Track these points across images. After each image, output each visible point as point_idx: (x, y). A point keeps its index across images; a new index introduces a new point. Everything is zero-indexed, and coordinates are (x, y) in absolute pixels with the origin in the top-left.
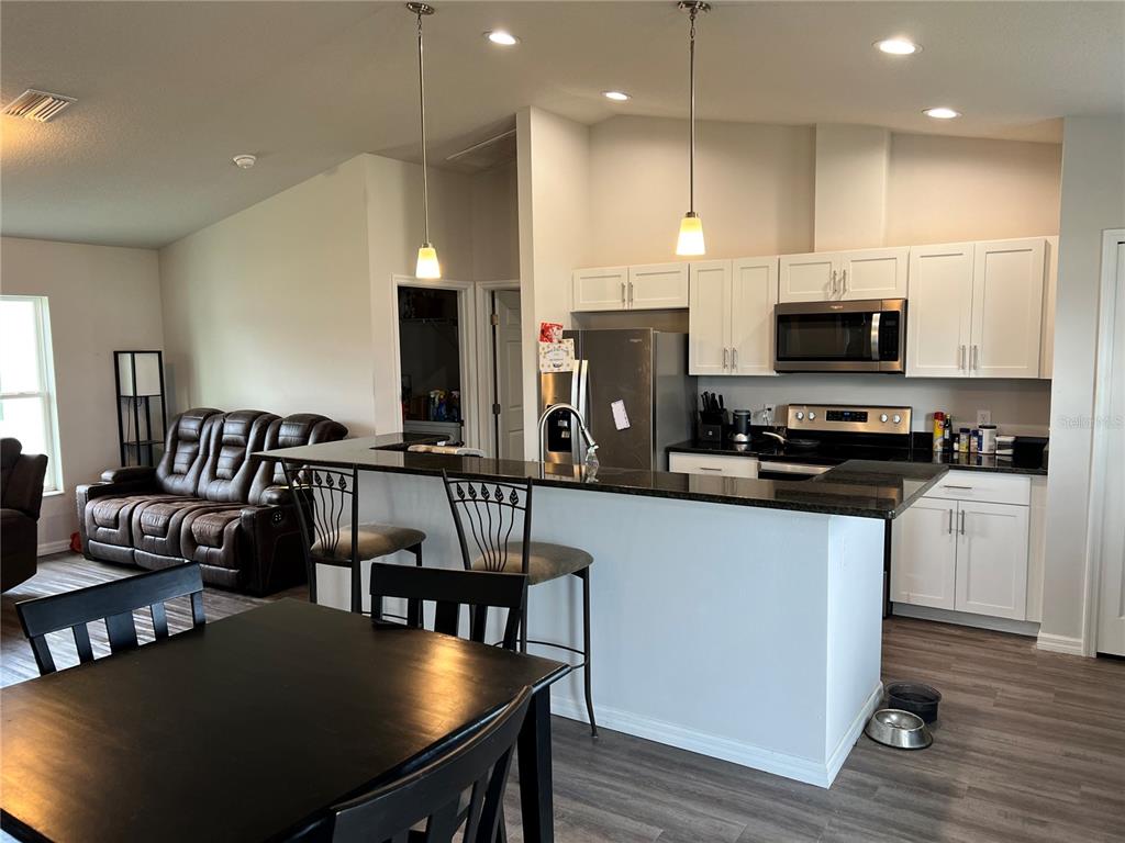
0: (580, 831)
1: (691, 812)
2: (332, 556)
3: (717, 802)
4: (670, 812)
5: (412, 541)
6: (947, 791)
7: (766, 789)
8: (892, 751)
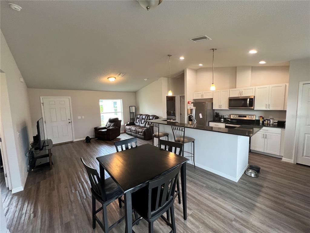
0: (192, 183)
1: (211, 183)
2: (155, 136)
3: (216, 182)
4: (207, 182)
5: (167, 135)
6: (262, 186)
7: (225, 181)
8: (250, 177)
